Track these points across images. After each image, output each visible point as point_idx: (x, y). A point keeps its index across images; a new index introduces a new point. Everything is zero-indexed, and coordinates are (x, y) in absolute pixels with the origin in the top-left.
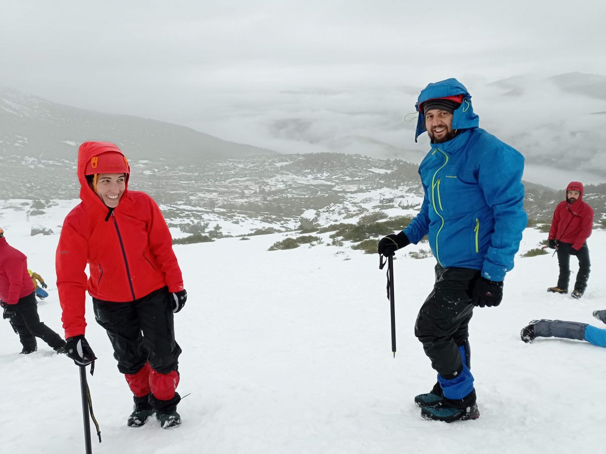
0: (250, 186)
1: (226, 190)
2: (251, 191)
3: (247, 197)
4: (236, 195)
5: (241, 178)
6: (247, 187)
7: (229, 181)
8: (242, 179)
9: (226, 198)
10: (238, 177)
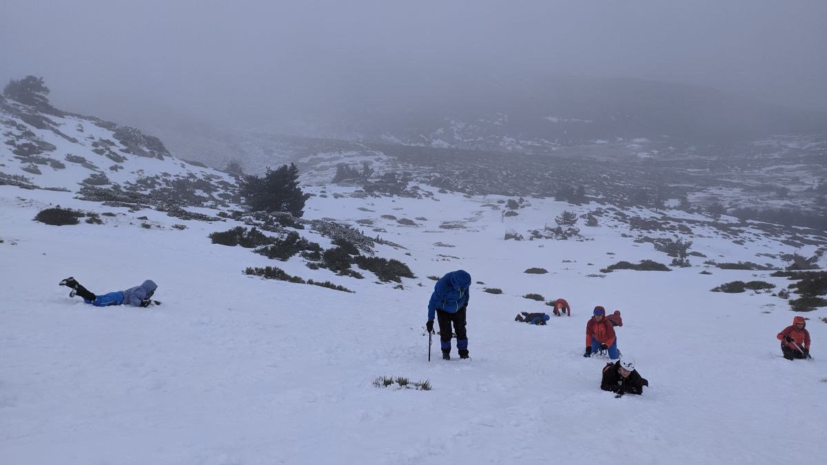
0: (803, 177)
1: (760, 183)
2: (803, 186)
3: (791, 198)
4: (773, 194)
5: (787, 164)
6: (796, 180)
7: (766, 169)
8: (790, 167)
9: (754, 197)
10: (785, 164)
